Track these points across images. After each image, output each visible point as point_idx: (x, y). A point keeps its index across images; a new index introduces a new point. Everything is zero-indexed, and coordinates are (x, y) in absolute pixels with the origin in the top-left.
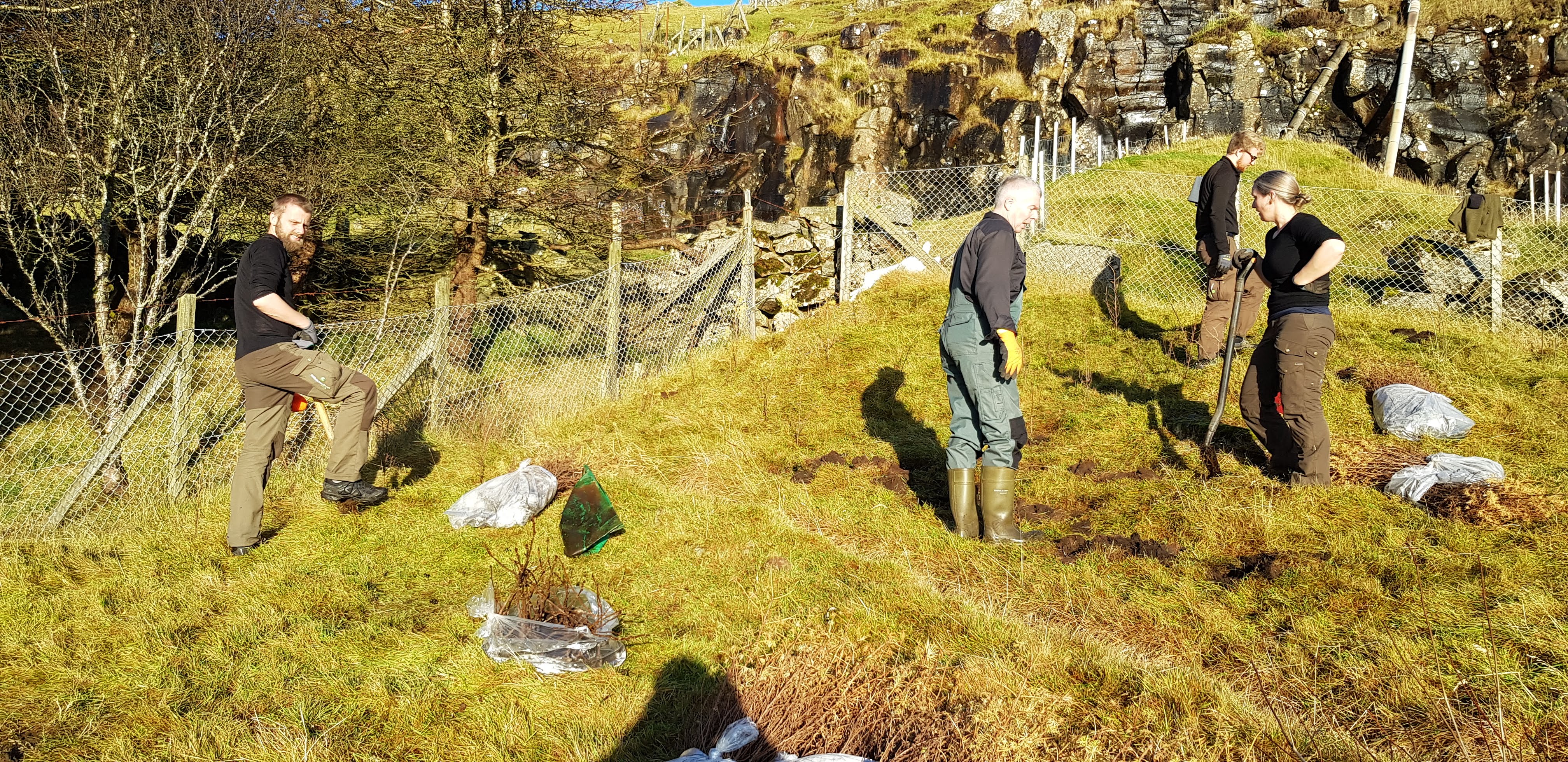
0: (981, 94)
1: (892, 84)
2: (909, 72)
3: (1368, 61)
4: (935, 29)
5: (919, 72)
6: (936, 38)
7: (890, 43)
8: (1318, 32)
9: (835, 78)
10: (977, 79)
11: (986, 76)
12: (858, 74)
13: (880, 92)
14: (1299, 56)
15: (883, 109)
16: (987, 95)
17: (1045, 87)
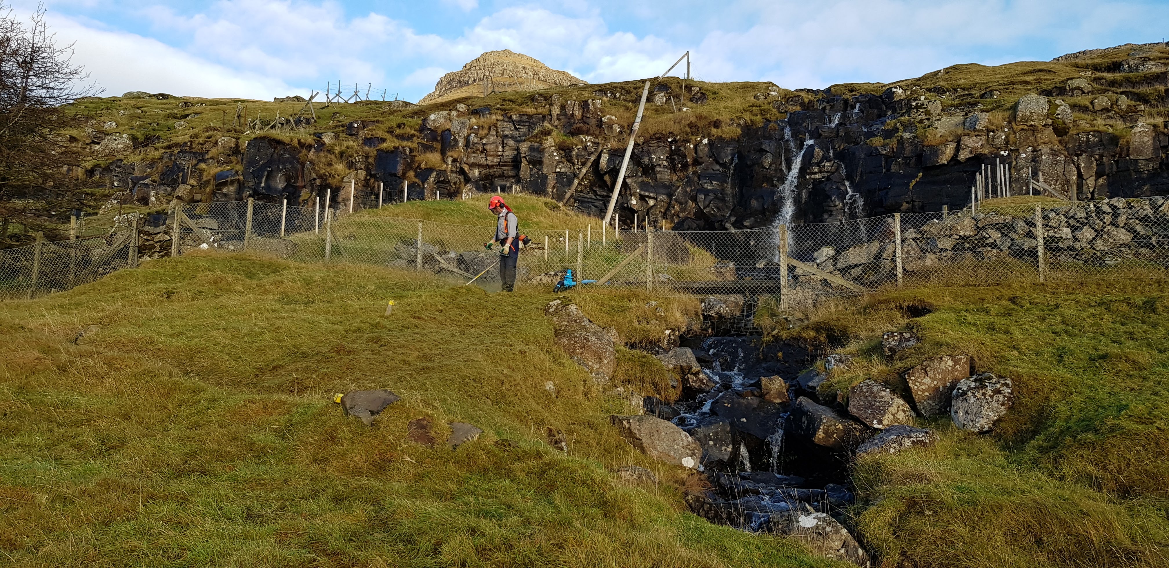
0: (417, 165)
1: (367, 157)
2: (378, 150)
3: (609, 154)
4: (399, 126)
5: (382, 150)
6: (398, 131)
7: (370, 133)
8: (588, 138)
9: (337, 152)
10: (415, 156)
11: (420, 155)
12: (349, 150)
13: (359, 161)
14: (577, 151)
15: (360, 171)
16: (419, 166)
17: (450, 163)
